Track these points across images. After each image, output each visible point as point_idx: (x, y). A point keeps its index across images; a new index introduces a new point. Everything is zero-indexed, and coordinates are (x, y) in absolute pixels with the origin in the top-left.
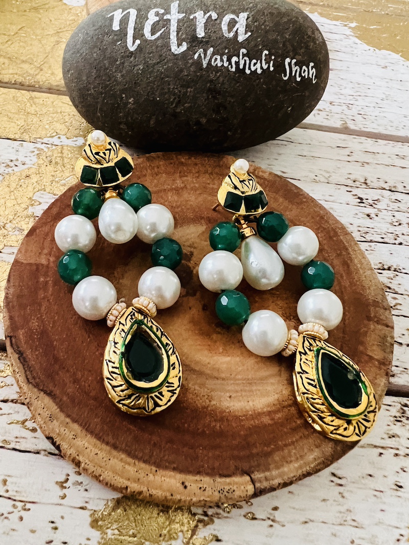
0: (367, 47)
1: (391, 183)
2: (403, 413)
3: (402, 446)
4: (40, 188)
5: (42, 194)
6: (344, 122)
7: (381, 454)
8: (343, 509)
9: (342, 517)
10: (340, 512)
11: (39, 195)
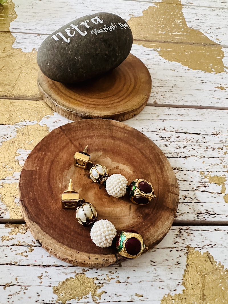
0: (165, 61)
1: (176, 129)
2: (180, 233)
3: (180, 246)
4: (19, 147)
5: (21, 150)
6: (155, 101)
7: (171, 251)
8: (156, 275)
9: (155, 278)
10: (155, 276)
11: (19, 151)
